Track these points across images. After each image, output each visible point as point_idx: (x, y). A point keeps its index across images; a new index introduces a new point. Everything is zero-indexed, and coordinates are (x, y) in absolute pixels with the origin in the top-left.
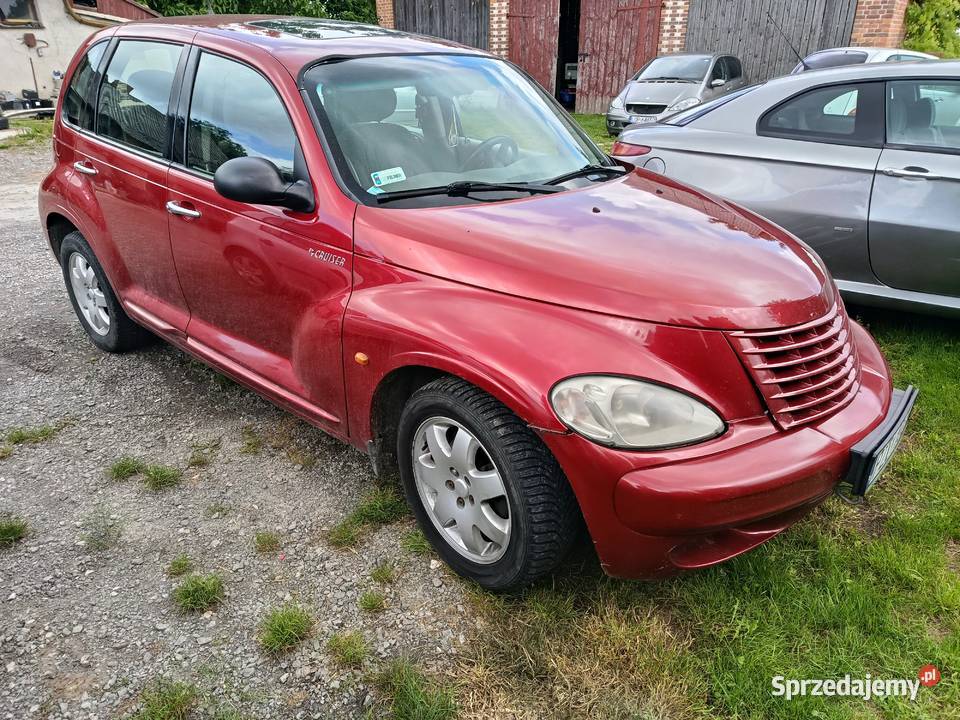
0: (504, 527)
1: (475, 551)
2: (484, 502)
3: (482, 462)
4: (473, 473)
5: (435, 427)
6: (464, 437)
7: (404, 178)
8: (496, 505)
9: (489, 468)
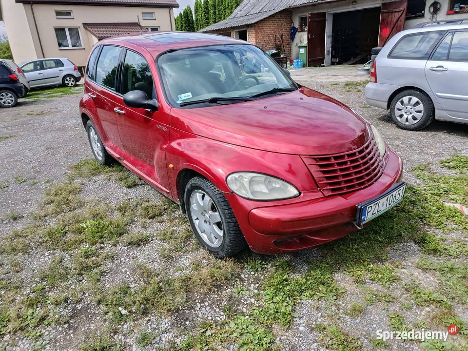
0: (221, 233)
1: (212, 242)
2: (214, 224)
3: (213, 208)
4: (210, 212)
5: (198, 194)
6: (207, 198)
7: (191, 96)
8: (219, 225)
9: (216, 211)
